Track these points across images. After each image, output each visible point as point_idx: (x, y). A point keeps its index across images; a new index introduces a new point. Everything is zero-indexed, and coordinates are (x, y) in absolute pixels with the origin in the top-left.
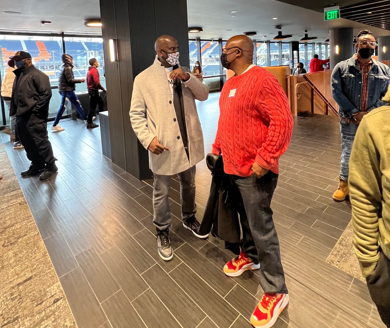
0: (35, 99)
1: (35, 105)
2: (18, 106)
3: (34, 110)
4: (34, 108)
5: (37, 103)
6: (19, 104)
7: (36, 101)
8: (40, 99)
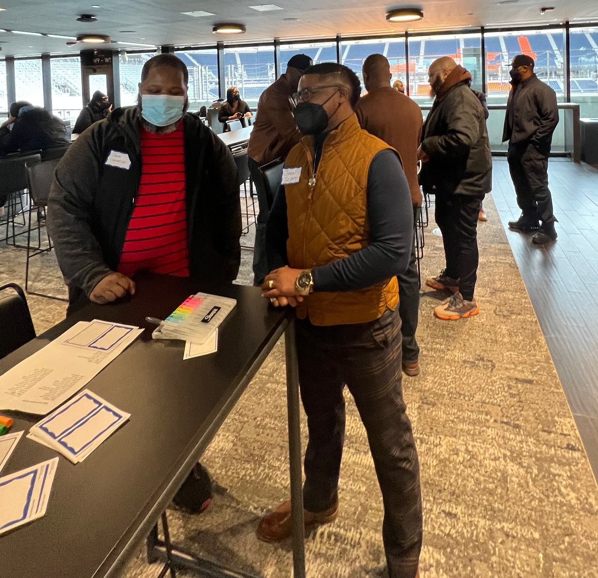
0: (535, 123)
1: (535, 133)
2: (514, 131)
3: (533, 139)
4: (534, 136)
5: (538, 129)
6: (515, 128)
7: (537, 127)
8: (542, 124)
